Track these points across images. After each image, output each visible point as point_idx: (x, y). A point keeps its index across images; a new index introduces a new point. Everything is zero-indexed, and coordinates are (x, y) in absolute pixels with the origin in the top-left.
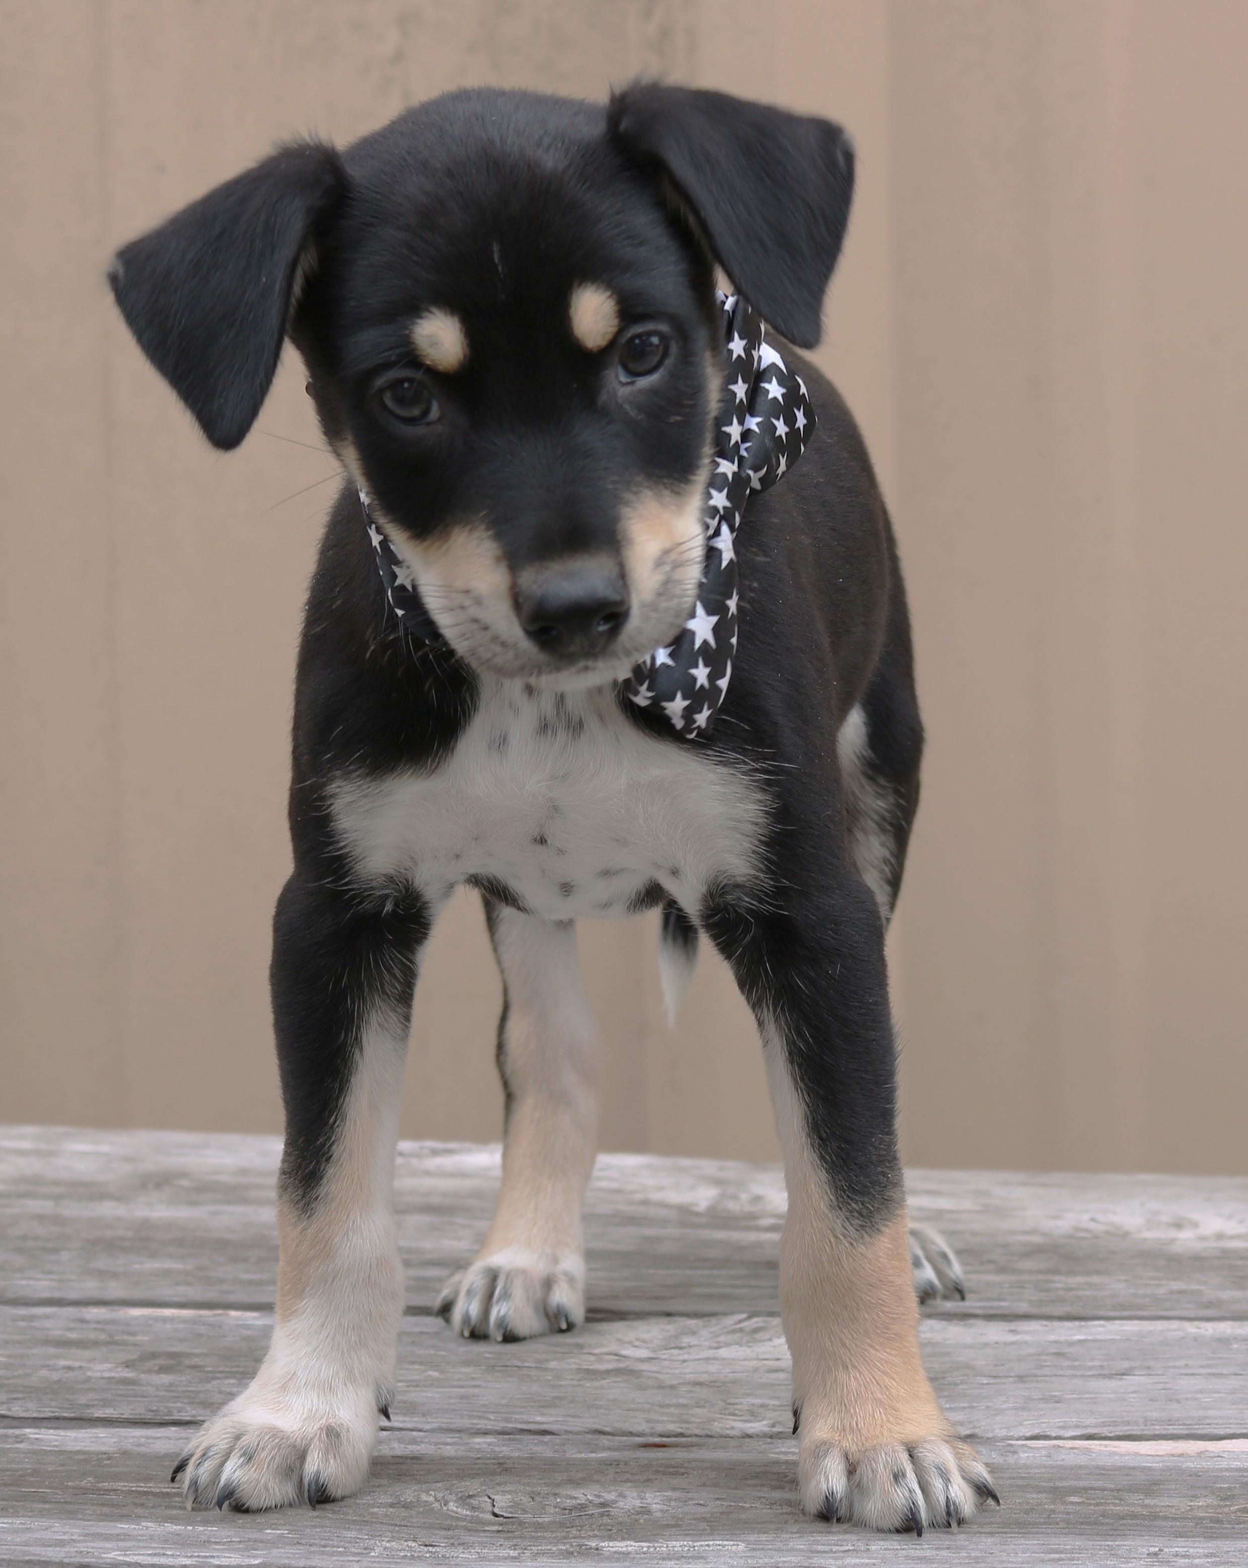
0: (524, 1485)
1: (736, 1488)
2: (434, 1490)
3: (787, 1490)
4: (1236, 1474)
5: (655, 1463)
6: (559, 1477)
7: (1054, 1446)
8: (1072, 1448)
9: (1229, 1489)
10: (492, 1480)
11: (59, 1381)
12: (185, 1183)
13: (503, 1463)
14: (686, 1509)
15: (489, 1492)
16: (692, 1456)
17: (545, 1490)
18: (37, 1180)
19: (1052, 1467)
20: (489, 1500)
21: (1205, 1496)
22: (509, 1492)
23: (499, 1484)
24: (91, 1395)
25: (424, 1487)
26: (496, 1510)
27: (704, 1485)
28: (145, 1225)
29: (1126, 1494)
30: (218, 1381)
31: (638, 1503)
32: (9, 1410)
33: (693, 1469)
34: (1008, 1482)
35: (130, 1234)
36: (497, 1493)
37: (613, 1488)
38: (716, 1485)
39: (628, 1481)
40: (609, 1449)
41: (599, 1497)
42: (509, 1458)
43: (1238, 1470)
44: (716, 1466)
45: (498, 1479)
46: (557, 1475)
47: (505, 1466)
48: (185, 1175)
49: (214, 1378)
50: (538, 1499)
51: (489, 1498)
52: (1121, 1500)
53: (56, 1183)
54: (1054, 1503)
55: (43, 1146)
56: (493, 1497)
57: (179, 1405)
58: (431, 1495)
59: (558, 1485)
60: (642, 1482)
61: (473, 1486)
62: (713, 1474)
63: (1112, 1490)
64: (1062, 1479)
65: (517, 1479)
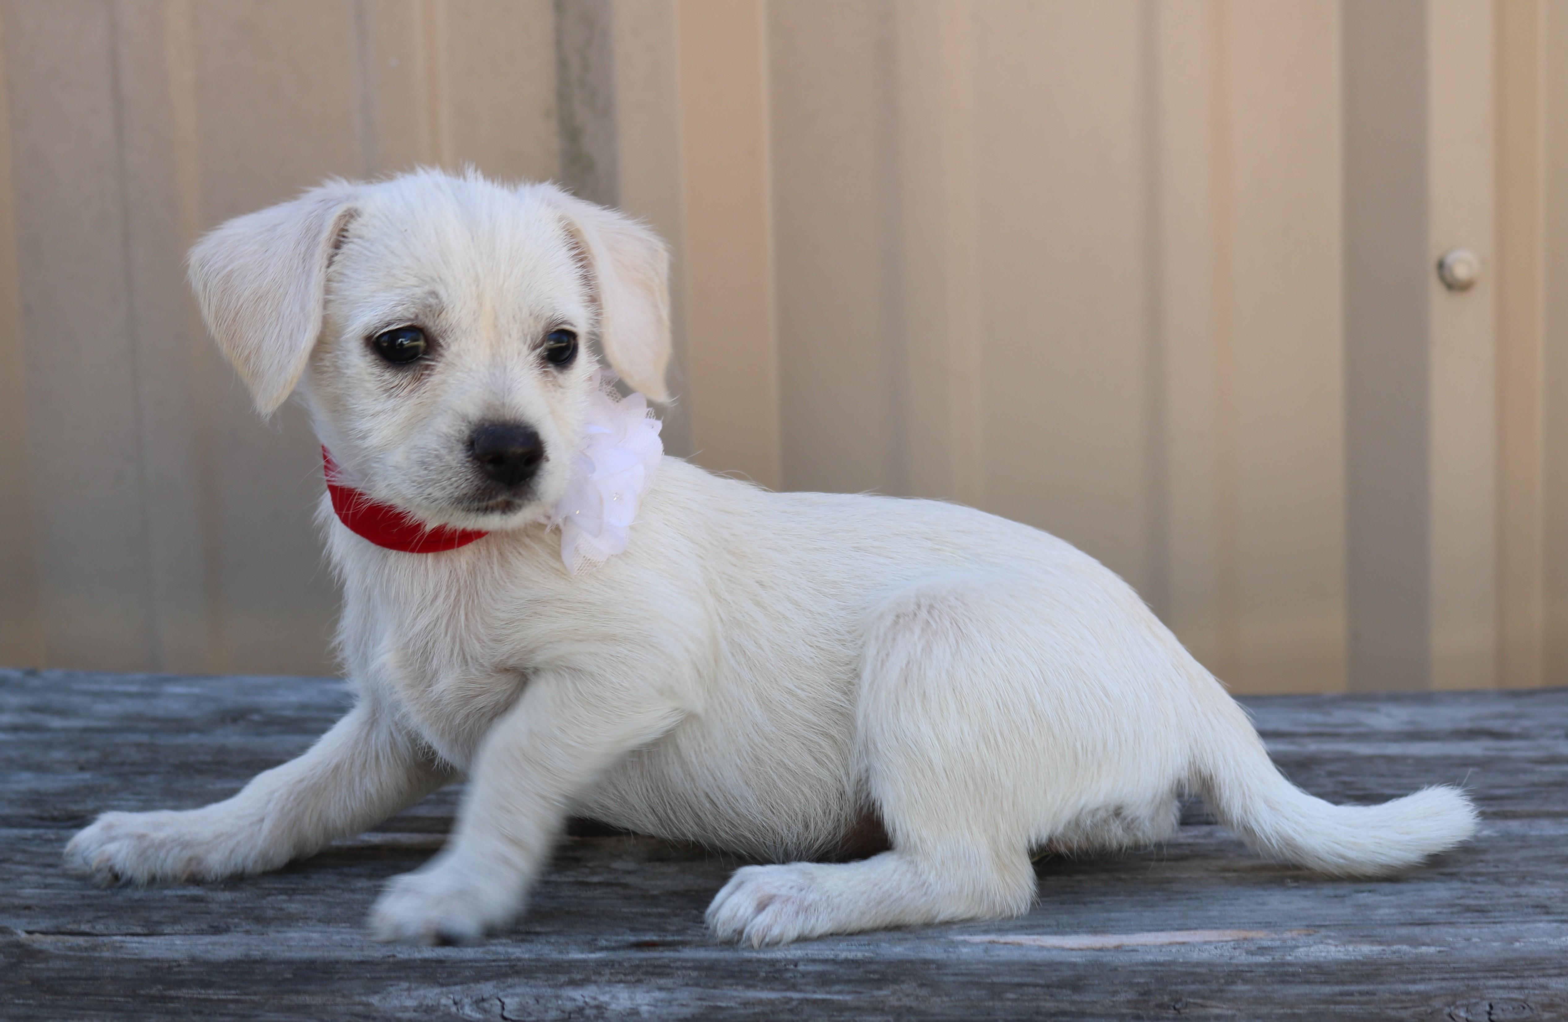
0: (531, 987)
1: (715, 987)
2: (453, 993)
3: (758, 988)
4: (1151, 968)
5: (645, 963)
6: (563, 978)
7: (990, 942)
8: (1006, 943)
9: (1147, 983)
10: (503, 983)
11: (140, 900)
12: (256, 717)
13: (514, 966)
14: (670, 1010)
15: (501, 994)
16: (676, 955)
17: (549, 991)
18: (139, 717)
19: (988, 963)
20: (499, 1003)
21: (1126, 992)
22: (517, 995)
23: (509, 986)
24: (164, 912)
25: (444, 989)
26: (506, 1014)
27: (687, 985)
28: (223, 750)
29: (1055, 990)
30: (273, 897)
31: (628, 1004)
32: (94, 928)
33: (677, 968)
34: (952, 978)
35: (209, 758)
36: (506, 996)
37: (607, 989)
38: (697, 985)
39: (620, 981)
40: (607, 949)
41: (595, 999)
42: (519, 960)
43: (1153, 964)
44: (699, 966)
45: (510, 981)
46: (560, 976)
47: (516, 968)
48: (257, 710)
49: (269, 895)
50: (542, 1001)
51: (500, 1000)
52: (1052, 996)
53: (154, 719)
54: (992, 999)
55: (147, 689)
56: (503, 999)
57: (236, 920)
58: (450, 998)
59: (562, 986)
60: (633, 983)
61: (487, 988)
62: (694, 974)
63: (1042, 986)
64: (998, 975)
65: (525, 980)
